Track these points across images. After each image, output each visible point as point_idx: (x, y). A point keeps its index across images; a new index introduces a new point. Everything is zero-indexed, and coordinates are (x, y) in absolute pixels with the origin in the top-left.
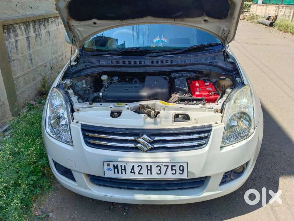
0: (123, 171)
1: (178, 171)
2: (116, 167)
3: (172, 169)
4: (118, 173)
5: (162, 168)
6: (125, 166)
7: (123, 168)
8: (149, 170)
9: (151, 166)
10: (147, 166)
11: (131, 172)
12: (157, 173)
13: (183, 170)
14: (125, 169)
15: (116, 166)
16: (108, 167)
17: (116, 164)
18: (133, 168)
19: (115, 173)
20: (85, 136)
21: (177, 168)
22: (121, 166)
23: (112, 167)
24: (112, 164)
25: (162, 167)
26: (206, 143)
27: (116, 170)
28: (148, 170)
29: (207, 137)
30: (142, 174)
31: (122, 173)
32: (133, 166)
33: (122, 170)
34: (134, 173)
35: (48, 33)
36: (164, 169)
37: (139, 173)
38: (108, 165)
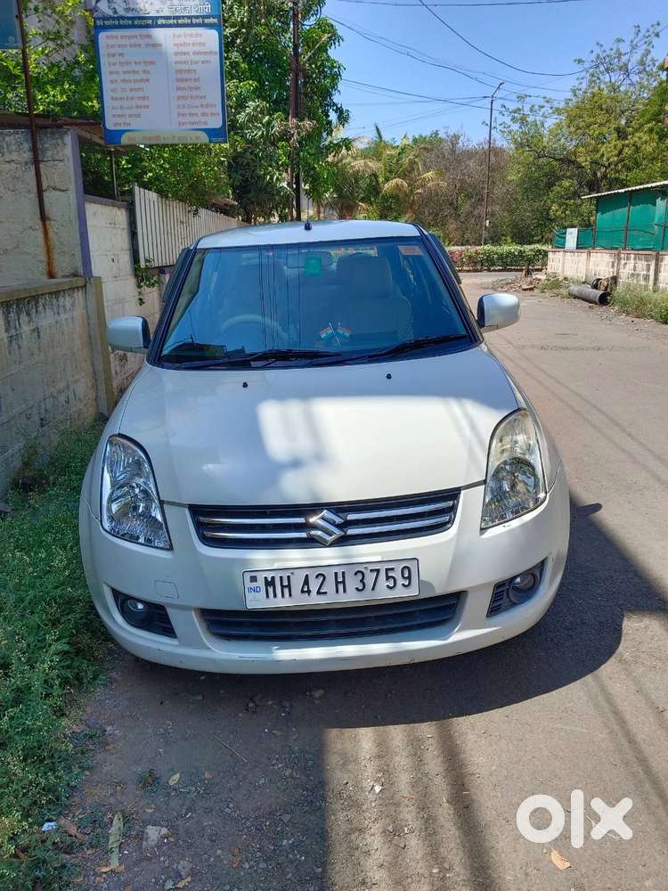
0: (286, 591)
1: (400, 581)
2: (270, 583)
3: (388, 578)
4: (275, 596)
5: (366, 576)
6: (289, 577)
7: (286, 583)
8: (340, 582)
9: (343, 573)
10: (336, 574)
11: (303, 591)
12: (357, 589)
13: (409, 578)
14: (289, 586)
15: (269, 580)
16: (254, 585)
17: (269, 576)
18: (306, 582)
19: (268, 596)
20: (199, 526)
21: (397, 574)
22: (281, 578)
23: (261, 583)
24: (261, 576)
25: (367, 573)
26: (451, 521)
27: (271, 590)
28: (337, 583)
29: (453, 509)
30: (326, 593)
31: (283, 596)
32: (307, 576)
33: (283, 587)
34: (309, 592)
35: (36, 334)
36: (370, 578)
37: (319, 593)
38: (254, 579)
